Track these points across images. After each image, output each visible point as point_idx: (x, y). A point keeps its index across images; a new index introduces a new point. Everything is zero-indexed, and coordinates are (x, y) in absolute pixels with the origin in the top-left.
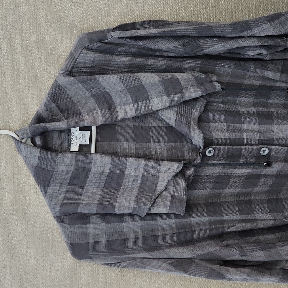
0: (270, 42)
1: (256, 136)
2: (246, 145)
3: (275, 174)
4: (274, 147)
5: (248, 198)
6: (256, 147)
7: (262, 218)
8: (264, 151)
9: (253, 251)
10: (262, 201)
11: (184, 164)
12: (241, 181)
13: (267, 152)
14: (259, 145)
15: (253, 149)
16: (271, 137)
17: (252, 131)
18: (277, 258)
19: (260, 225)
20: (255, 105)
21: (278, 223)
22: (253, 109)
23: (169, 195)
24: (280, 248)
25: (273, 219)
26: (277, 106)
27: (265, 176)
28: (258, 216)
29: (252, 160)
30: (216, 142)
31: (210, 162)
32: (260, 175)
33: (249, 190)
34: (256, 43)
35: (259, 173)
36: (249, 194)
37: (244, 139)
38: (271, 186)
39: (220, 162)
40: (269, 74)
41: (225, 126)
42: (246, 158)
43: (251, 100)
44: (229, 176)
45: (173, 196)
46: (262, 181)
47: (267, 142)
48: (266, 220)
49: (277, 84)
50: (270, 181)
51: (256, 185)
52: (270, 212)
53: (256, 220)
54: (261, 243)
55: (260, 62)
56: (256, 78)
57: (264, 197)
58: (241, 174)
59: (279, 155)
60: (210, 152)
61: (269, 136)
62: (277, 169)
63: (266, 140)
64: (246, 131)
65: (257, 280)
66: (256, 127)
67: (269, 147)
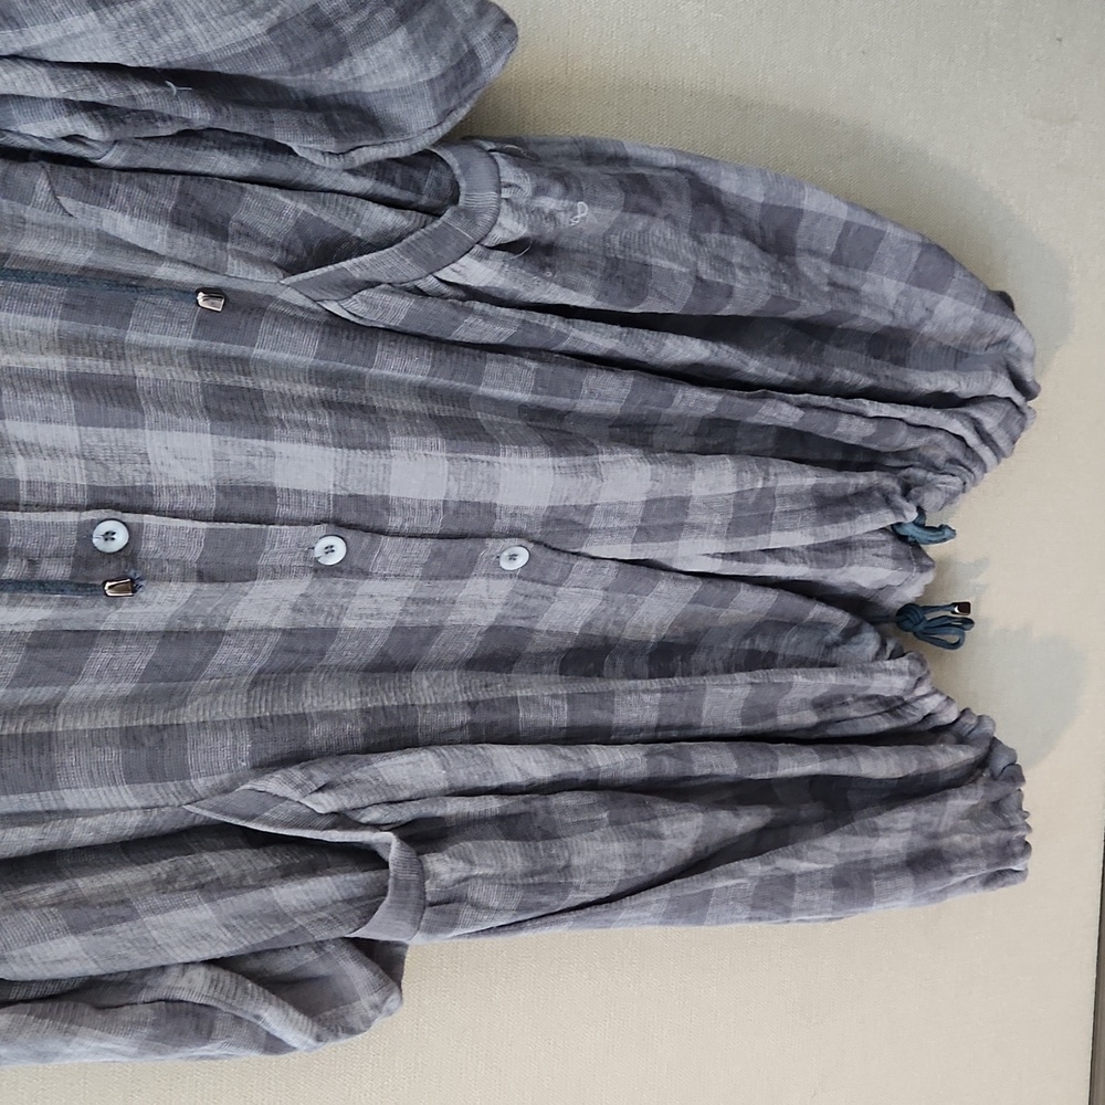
0: (105, 92)
1: (72, 476)
2: (28, 507)
3: (161, 626)
4: (148, 519)
5: (42, 726)
6: (71, 517)
8: (109, 536)
9: (32, 940)
10: (98, 738)
12: (8, 655)
13: (121, 538)
14: (88, 508)
15: (61, 526)
16: (138, 479)
17: (53, 453)
18: (139, 960)
19: (81, 832)
20: (68, 345)
21: (162, 821)
22: (57, 363)
24: (153, 918)
25: (143, 808)
26: (165, 355)
27: (117, 635)
28: (71, 799)
29: (56, 571)
32: (95, 633)
33: (44, 693)
35: (91, 625)
36: (48, 709)
37: (17, 481)
38: (145, 677)
40: (124, 225)
42: (32, 563)
43: (51, 324)
46: (101, 656)
47: (121, 500)
48: (113, 810)
49: (163, 272)
50: (139, 658)
51: (75, 673)
52: (131, 777)
53: (69, 813)
54: (81, 903)
55: (80, 172)
56: (69, 235)
57: (110, 719)
58: (9, 629)
59: (174, 554)
61: (133, 476)
62: (170, 609)
63: (118, 491)
64: (27, 449)
65: (42, 1056)
66: (69, 435)
67: (130, 518)
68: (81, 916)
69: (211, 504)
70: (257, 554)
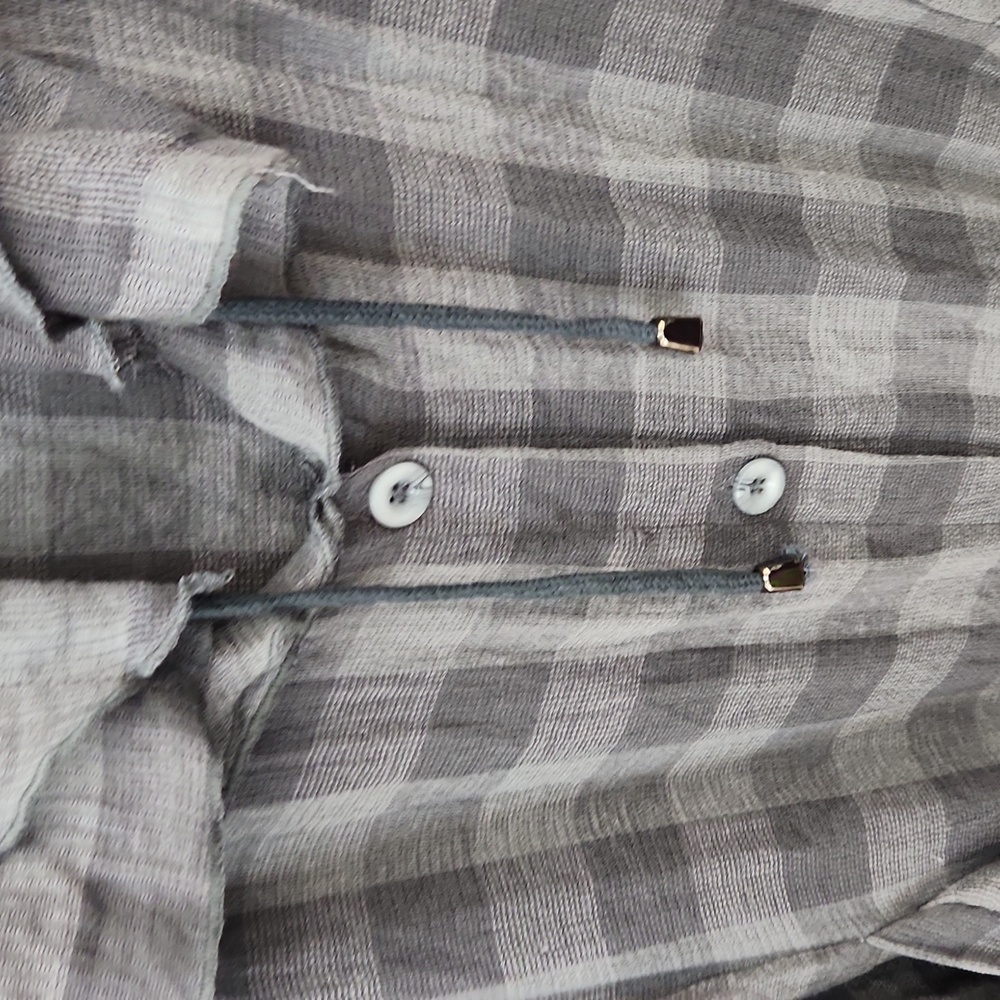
1: (708, 385)
2: (650, 440)
3: (814, 634)
4: (813, 454)
7: (751, 950)
8: (757, 486)
12: (617, 700)
13: (774, 488)
14: (726, 439)
15: (693, 472)
16: (795, 386)
27: (757, 652)
29: (683, 553)
30: (446, 415)
31: (405, 574)
32: (730, 651)
35: (721, 638)
37: (631, 395)
39: (474, 572)
42: (650, 536)
44: (536, 673)
46: (739, 691)
47: (773, 423)
52: (798, 898)
58: (613, 654)
59: (838, 513)
60: (399, 493)
61: (788, 380)
63: (767, 408)
67: (789, 452)
69: (888, 424)
70: (943, 507)
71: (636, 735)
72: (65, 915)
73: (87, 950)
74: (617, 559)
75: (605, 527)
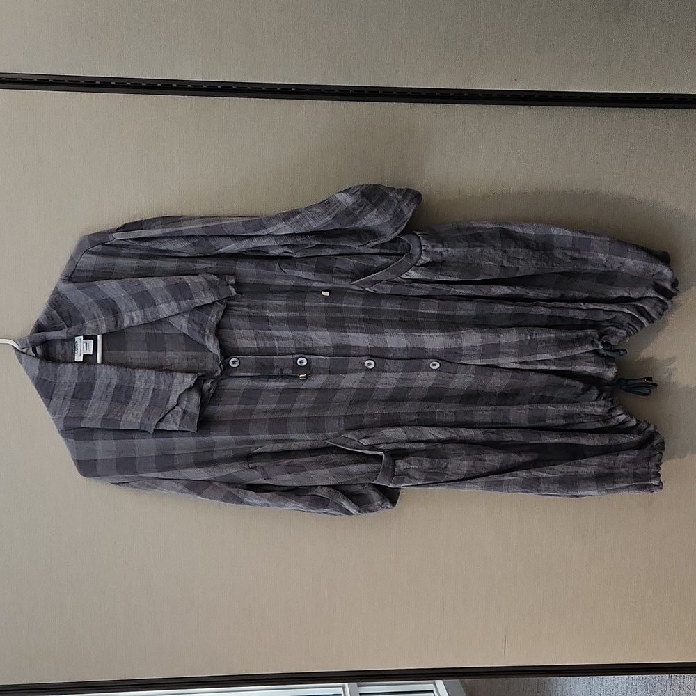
0: (290, 242)
1: (290, 345)
2: (279, 354)
3: (319, 387)
4: (313, 357)
5: (285, 416)
6: (291, 357)
7: (298, 438)
8: (301, 362)
10: (299, 419)
11: (198, 377)
12: (276, 395)
13: (305, 363)
14: (296, 354)
15: (288, 359)
17: (286, 339)
18: (307, 483)
19: (294, 446)
20: (288, 308)
21: (318, 444)
22: (284, 314)
23: (180, 410)
24: (311, 472)
25: (312, 440)
26: (316, 309)
27: (306, 390)
28: (292, 437)
29: (288, 372)
30: (242, 351)
31: (237, 374)
32: (300, 389)
33: (287, 406)
34: (273, 242)
35: (298, 387)
36: (288, 411)
37: (275, 347)
38: (315, 402)
39: (249, 374)
40: (301, 274)
41: (252, 333)
42: (281, 370)
43: (284, 303)
44: (261, 390)
45: (185, 412)
46: (302, 396)
47: (305, 351)
48: (304, 440)
49: (315, 284)
50: (313, 396)
51: (295, 401)
52: (308, 432)
53: (292, 440)
55: (288, 261)
56: (288, 277)
57: (305, 414)
58: (276, 388)
59: (321, 366)
60: (234, 362)
61: (308, 344)
62: (321, 382)
63: (306, 349)
64: (278, 338)
65: (280, 506)
66: (289, 334)
67: (307, 356)
68: (291, 470)
69: (331, 351)
70: (347, 366)
71: (279, 402)
72: (181, 414)
73: (183, 418)
74: (275, 372)
75: (272, 367)
